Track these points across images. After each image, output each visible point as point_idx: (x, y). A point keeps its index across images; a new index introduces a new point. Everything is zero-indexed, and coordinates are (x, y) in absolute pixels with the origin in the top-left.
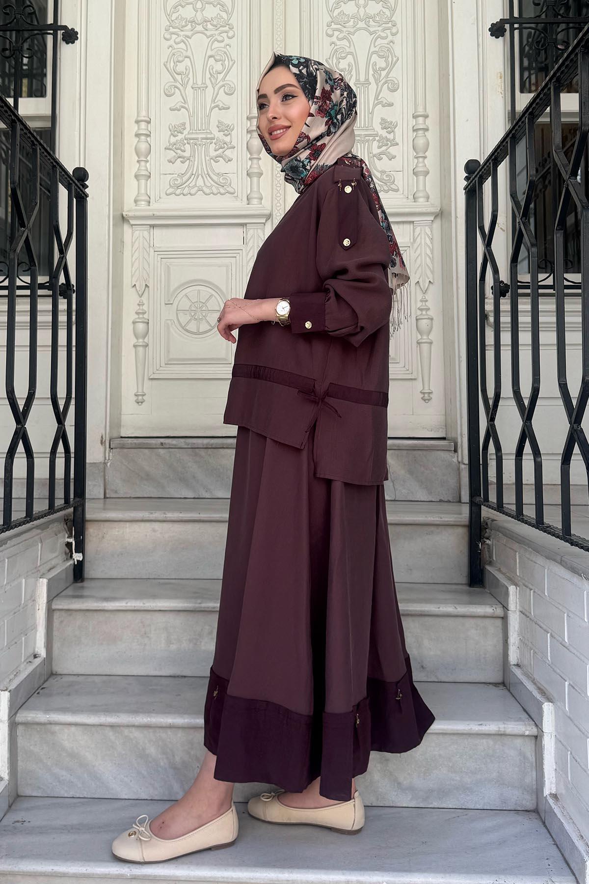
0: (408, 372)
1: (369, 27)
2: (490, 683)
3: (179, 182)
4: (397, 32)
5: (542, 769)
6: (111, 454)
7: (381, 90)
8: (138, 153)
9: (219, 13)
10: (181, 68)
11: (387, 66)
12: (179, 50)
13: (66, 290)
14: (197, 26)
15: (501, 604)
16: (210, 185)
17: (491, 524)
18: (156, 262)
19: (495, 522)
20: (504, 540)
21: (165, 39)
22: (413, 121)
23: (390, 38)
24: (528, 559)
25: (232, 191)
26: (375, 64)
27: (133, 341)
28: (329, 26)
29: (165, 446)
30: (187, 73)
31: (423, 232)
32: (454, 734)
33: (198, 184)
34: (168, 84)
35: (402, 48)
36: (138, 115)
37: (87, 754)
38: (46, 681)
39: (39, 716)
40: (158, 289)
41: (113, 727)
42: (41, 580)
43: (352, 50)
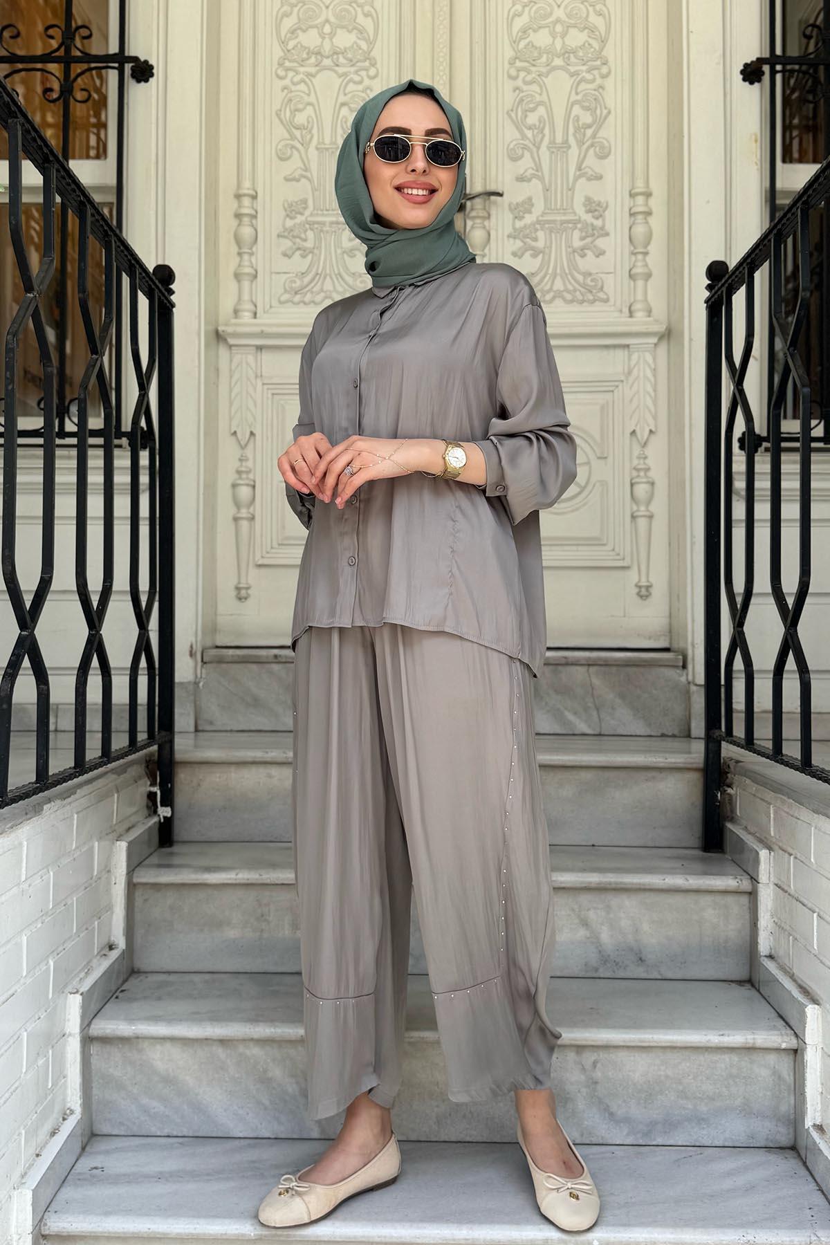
0: (618, 557)
1: (568, 65)
2: (732, 981)
3: (298, 284)
4: (609, 73)
5: (803, 1094)
6: (204, 671)
7: (585, 156)
8: (238, 241)
9: (355, 43)
10: (301, 119)
11: (594, 122)
12: (298, 93)
13: (140, 439)
14: (325, 59)
15: (748, 874)
16: (341, 289)
17: (735, 767)
18: (265, 399)
19: (740, 764)
20: (753, 787)
21: (278, 76)
22: (630, 201)
23: (599, 81)
24: (787, 813)
26: (577, 118)
27: (232, 511)
28: (512, 63)
29: (280, 659)
30: (310, 127)
31: (642, 359)
32: (686, 1048)
33: (325, 289)
34: (283, 143)
35: (615, 96)
36: (239, 186)
37: (187, 1078)
38: (125, 981)
39: (121, 1027)
40: (267, 438)
41: (223, 1042)
42: (118, 843)
43: (544, 97)
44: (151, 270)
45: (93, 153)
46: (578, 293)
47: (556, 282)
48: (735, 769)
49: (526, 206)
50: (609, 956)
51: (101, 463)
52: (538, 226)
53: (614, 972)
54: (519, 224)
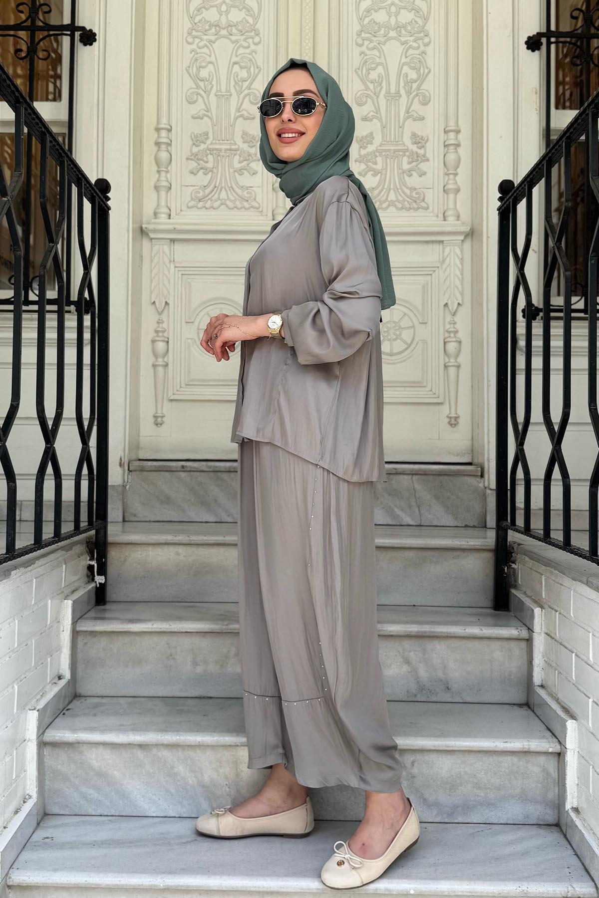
0: (434, 396)
1: (400, 36)
2: (514, 704)
3: (201, 194)
4: (430, 42)
5: (564, 785)
6: (130, 477)
7: (412, 103)
8: (157, 161)
9: (244, 18)
10: (204, 73)
11: (418, 79)
12: (202, 55)
13: (83, 307)
14: (222, 30)
15: (527, 626)
16: (233, 198)
17: (517, 548)
18: (176, 279)
19: (521, 546)
20: (530, 563)
21: (187, 42)
22: (444, 136)
23: (422, 48)
24: (554, 581)
25: (257, 205)
26: (406, 75)
27: (152, 360)
28: (359, 35)
29: (186, 469)
30: (210, 79)
31: (452, 252)
32: (479, 752)
33: (221, 198)
34: (191, 91)
35: (434, 59)
36: (158, 122)
37: (115, 772)
38: (70, 703)
39: (67, 735)
40: (178, 307)
41: (141, 746)
42: (66, 601)
43: (383, 60)
44: (93, 182)
45: (51, 97)
46: (406, 203)
47: (390, 194)
48: (517, 549)
49: (369, 139)
50: (424, 685)
51: (55, 324)
52: (377, 154)
53: (428, 697)
54: (363, 152)
